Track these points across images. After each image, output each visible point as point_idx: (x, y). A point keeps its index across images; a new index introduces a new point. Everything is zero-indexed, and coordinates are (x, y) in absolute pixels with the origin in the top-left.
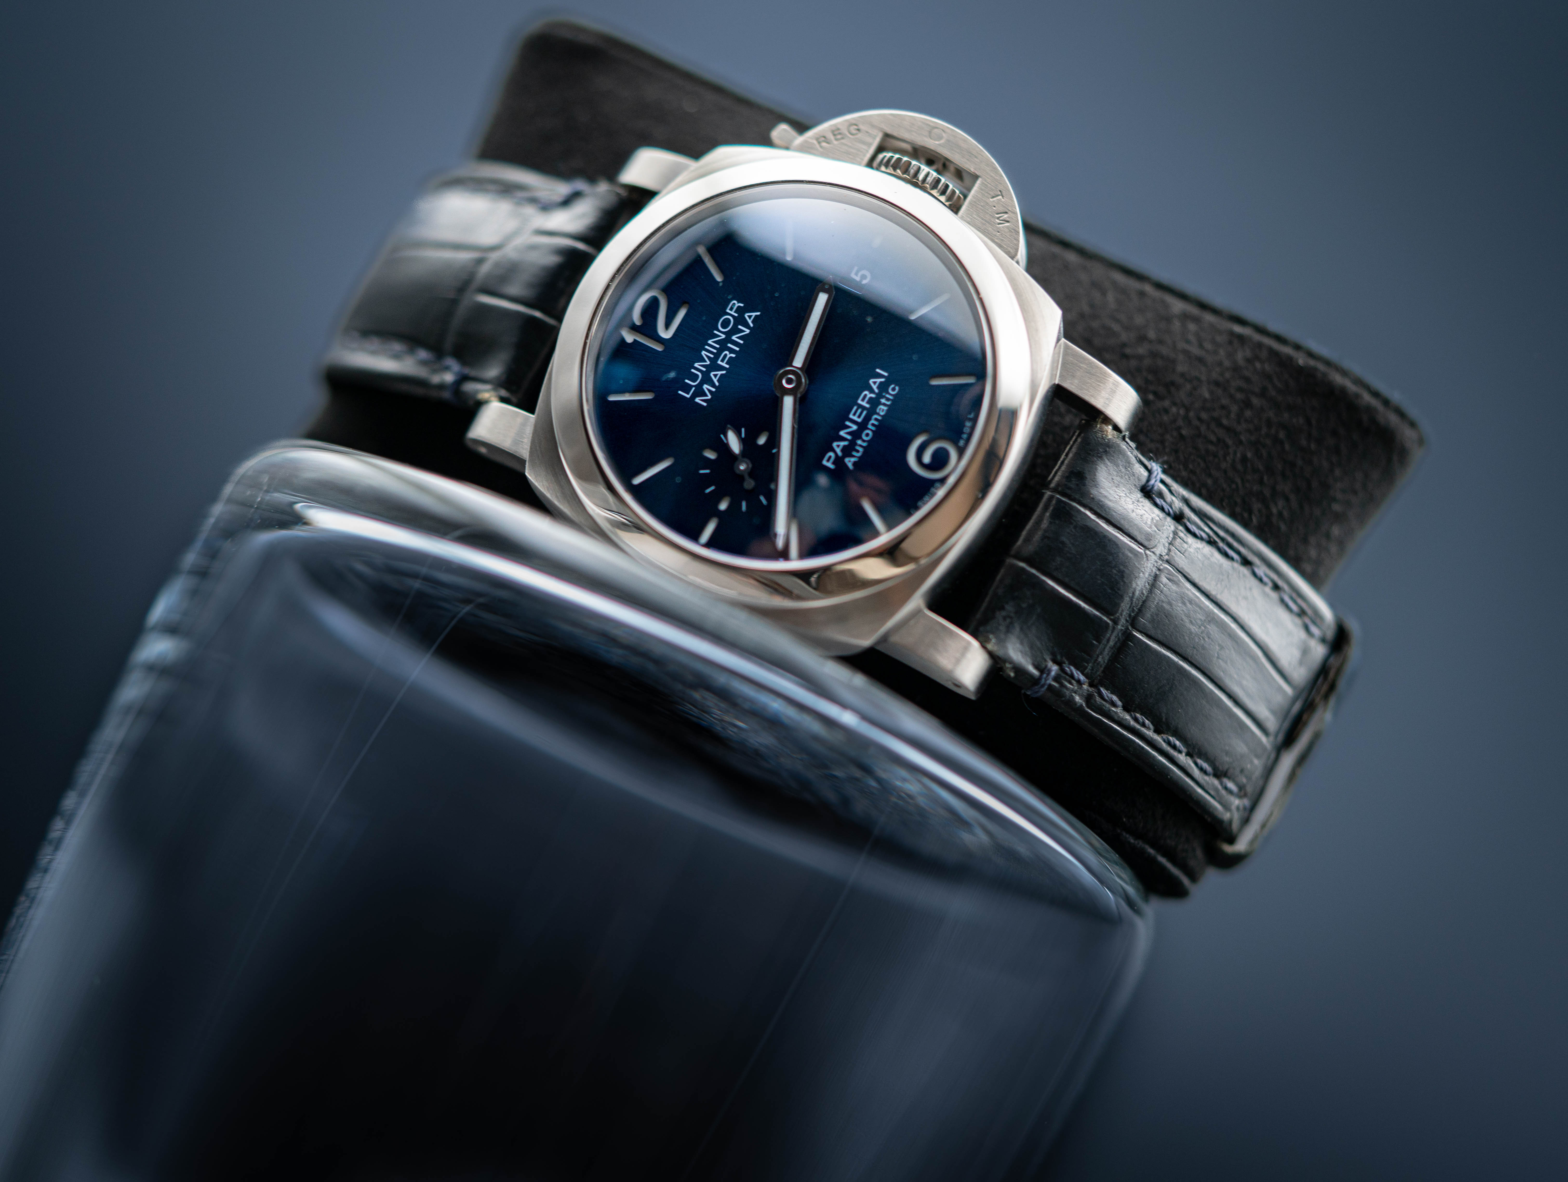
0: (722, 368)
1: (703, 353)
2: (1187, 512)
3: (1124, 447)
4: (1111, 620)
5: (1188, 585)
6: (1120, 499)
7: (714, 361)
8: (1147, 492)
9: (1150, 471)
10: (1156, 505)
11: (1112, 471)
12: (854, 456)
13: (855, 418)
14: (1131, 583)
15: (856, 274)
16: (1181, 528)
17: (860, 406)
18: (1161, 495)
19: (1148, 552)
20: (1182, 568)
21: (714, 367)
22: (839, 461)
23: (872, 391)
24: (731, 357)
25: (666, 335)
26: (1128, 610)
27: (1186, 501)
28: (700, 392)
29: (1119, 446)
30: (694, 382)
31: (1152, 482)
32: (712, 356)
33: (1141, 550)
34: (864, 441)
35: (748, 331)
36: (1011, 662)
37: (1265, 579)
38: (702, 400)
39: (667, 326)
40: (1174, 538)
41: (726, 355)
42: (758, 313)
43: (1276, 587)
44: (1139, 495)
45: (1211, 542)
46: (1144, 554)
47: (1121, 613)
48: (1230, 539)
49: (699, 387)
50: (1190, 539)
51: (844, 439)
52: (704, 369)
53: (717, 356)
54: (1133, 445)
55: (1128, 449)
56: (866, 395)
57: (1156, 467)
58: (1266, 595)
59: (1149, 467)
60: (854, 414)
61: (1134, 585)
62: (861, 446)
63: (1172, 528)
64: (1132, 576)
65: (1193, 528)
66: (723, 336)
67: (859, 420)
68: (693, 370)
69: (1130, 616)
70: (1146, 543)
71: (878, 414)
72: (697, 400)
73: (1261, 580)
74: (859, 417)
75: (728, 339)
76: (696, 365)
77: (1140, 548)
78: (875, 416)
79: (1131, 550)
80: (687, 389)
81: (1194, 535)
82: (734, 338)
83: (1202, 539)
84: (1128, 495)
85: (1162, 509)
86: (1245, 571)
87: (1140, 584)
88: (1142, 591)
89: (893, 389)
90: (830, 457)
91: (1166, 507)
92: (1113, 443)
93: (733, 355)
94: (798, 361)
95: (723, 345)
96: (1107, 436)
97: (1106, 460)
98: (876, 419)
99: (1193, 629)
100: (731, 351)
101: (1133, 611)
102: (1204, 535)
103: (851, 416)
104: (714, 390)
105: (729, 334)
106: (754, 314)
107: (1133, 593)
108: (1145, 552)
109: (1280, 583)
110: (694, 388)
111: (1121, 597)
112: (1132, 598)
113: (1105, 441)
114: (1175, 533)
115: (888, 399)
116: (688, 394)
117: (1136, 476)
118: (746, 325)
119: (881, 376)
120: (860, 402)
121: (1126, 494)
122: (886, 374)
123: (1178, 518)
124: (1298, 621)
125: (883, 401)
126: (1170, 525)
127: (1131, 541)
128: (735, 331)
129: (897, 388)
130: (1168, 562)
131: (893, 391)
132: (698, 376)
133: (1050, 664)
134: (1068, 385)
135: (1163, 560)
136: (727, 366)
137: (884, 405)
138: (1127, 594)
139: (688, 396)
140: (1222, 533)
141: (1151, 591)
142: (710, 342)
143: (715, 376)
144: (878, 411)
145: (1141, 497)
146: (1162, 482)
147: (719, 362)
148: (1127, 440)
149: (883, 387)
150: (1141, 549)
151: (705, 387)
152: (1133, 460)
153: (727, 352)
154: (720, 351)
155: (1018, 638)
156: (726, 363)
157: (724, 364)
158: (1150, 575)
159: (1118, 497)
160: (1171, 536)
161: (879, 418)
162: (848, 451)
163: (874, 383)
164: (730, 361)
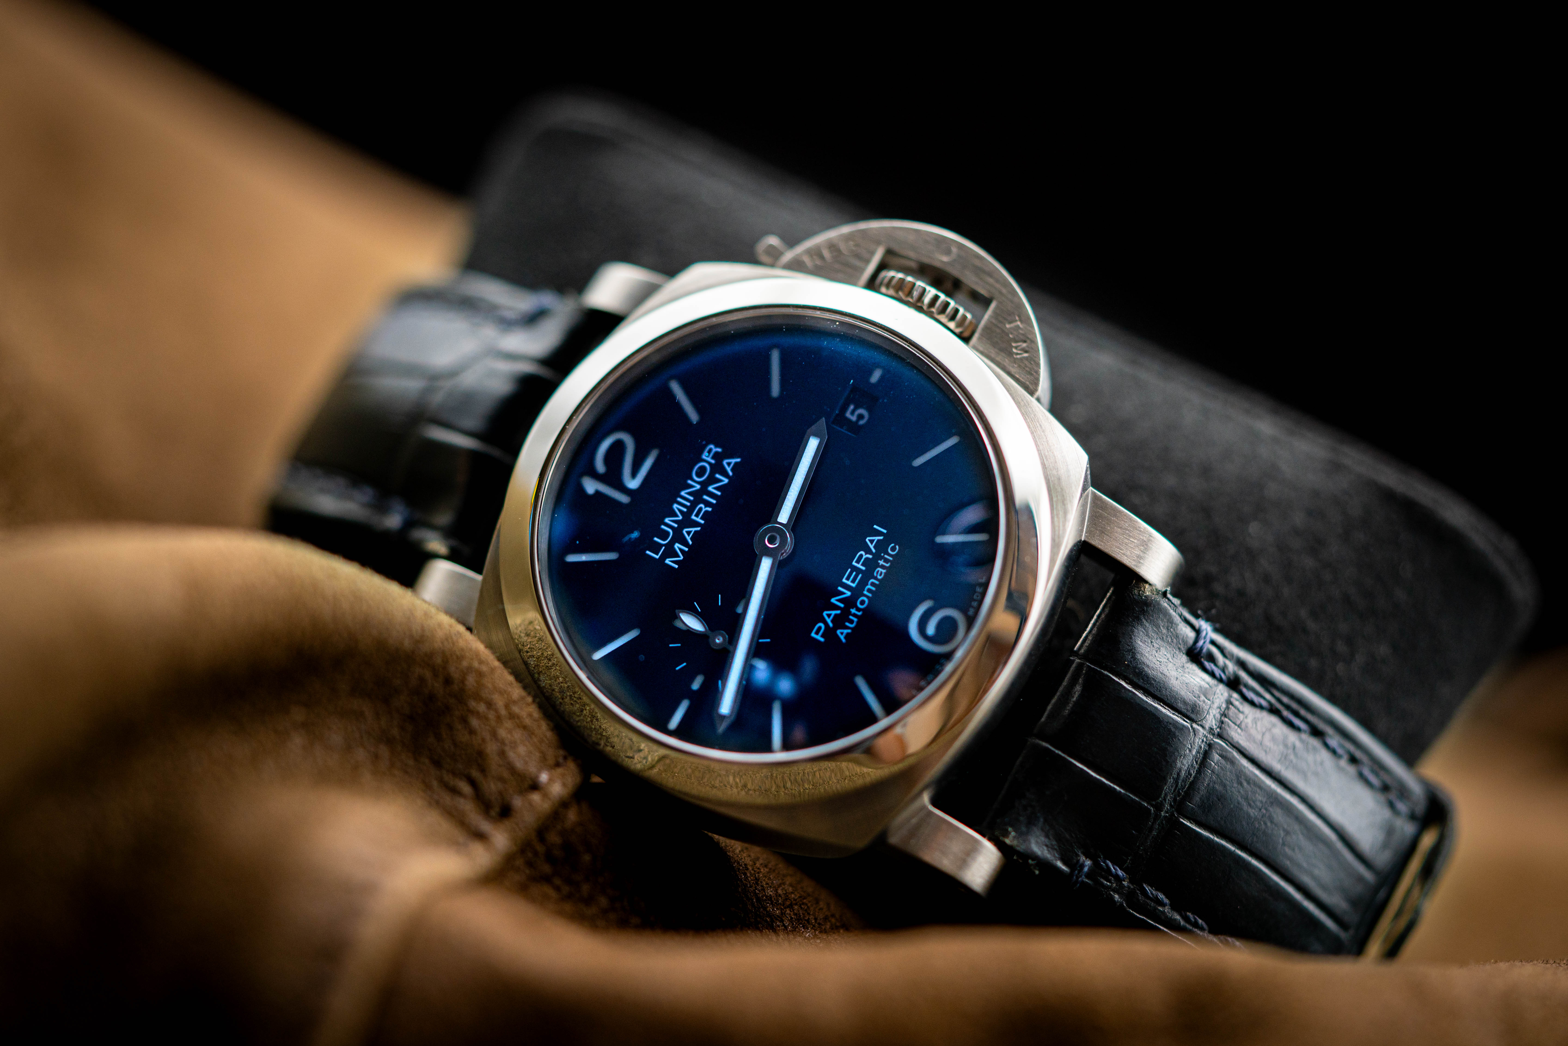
0: (696, 524)
1: (675, 506)
2: (1243, 675)
3: (1166, 605)
4: (1152, 805)
5: (1245, 762)
6: (1161, 665)
7: (687, 515)
8: (1195, 655)
9: (1198, 632)
10: (1205, 669)
11: (1151, 633)
12: (848, 628)
13: (849, 583)
14: (1175, 762)
15: (852, 413)
16: (1235, 695)
17: (855, 569)
18: (1211, 658)
19: (1195, 726)
20: (1238, 743)
21: (687, 521)
22: (830, 633)
23: (868, 551)
24: (706, 512)
25: (633, 484)
26: (1172, 794)
27: (1242, 664)
28: (671, 552)
29: (1159, 604)
30: (664, 540)
31: (1201, 643)
32: (685, 510)
33: (1187, 724)
34: (858, 609)
35: (726, 481)
36: (1035, 857)
37: (1340, 751)
38: (672, 562)
39: (634, 475)
40: (1228, 708)
41: (701, 509)
42: (738, 460)
43: (1353, 759)
44: (1184, 658)
45: (1273, 711)
46: (1191, 729)
47: (1164, 797)
48: (1294, 706)
49: (670, 546)
50: (1246, 708)
51: (836, 607)
52: (676, 525)
53: (691, 509)
54: (1177, 601)
55: (1170, 606)
56: (861, 556)
57: (1206, 627)
58: (1341, 769)
59: (1197, 626)
60: (848, 579)
61: (1179, 765)
62: (855, 615)
63: (1226, 694)
64: (1176, 754)
65: (1250, 695)
66: (698, 487)
67: (854, 585)
68: (663, 527)
69: (1175, 800)
70: (1193, 716)
71: (876, 578)
72: (668, 561)
73: (1333, 752)
74: (853, 582)
75: (704, 490)
76: (667, 520)
77: (1185, 721)
78: (872, 580)
79: (1175, 724)
80: (656, 548)
81: (1252, 703)
82: (710, 489)
83: (1261, 707)
84: (1170, 660)
85: (1212, 674)
86: (1314, 742)
87: (1185, 763)
88: (1189, 771)
89: (893, 549)
90: (820, 628)
91: (1218, 672)
92: (1152, 602)
93: (709, 509)
94: (784, 516)
95: (698, 497)
96: (1144, 594)
97: (1144, 621)
98: (873, 584)
99: (1253, 812)
100: (707, 504)
101: (1179, 794)
102: (1264, 703)
103: (844, 580)
104: (687, 549)
105: (705, 485)
106: (733, 461)
107: (1178, 774)
108: (1192, 726)
109: (1357, 754)
110: (664, 548)
111: (1164, 780)
112: (1176, 780)
113: (1142, 600)
114: (1229, 702)
115: (886, 561)
116: (657, 555)
117: (1181, 637)
118: (725, 474)
119: (879, 533)
120: (854, 563)
121: (1168, 659)
122: (885, 531)
123: (1234, 684)
124: (1381, 797)
125: (881, 562)
126: (1222, 692)
127: (1173, 714)
128: (712, 480)
129: (897, 547)
130: (1220, 736)
132: (668, 533)
133: (1082, 858)
134: (1096, 542)
135: (1213, 735)
136: (702, 522)
137: (883, 567)
138: (1171, 774)
139: (657, 557)
140: (1285, 700)
141: (1199, 772)
142: (683, 493)
143: (688, 533)
144: (875, 574)
145: (1187, 662)
146: (1213, 642)
147: (693, 517)
148: (1169, 596)
149: (881, 546)
150: (1187, 722)
151: (677, 546)
152: (1177, 619)
153: (702, 505)
154: (694, 504)
155: (1042, 830)
156: (701, 518)
157: (698, 520)
158: (1198, 752)
159: (1159, 663)
160: (1224, 706)
161: (877, 582)
162: (840, 621)
163: (872, 542)
164: (706, 516)
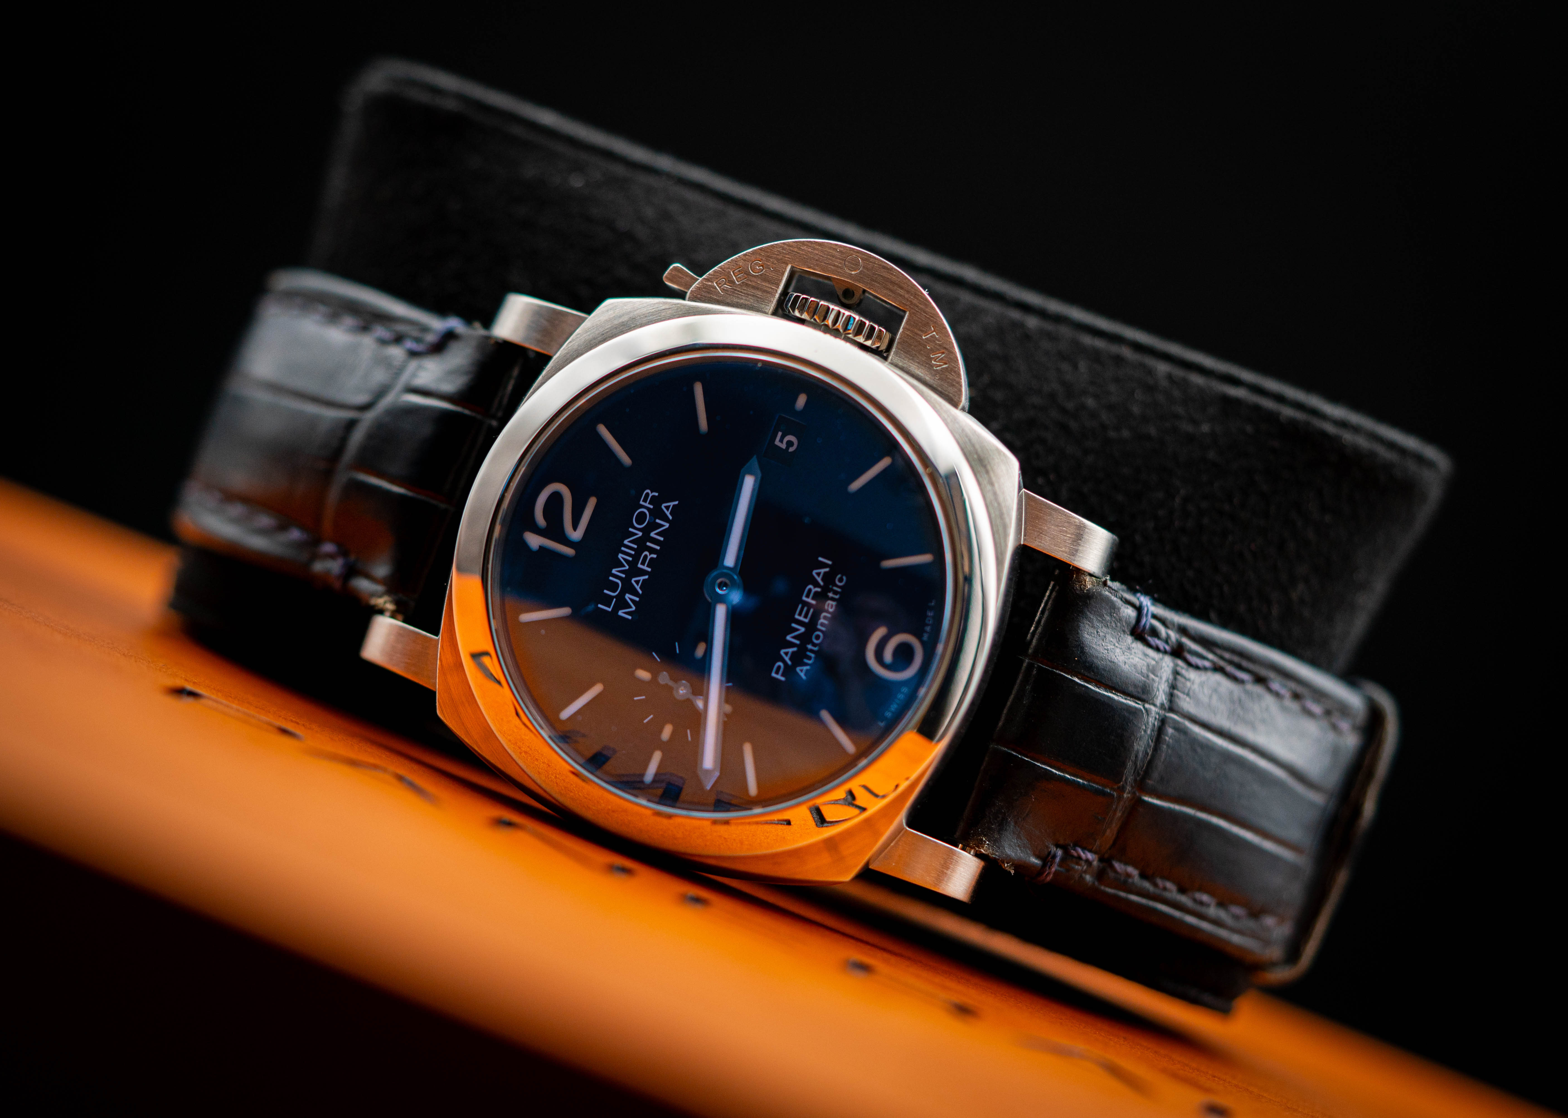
0: (644, 573)
1: (620, 556)
2: (1185, 641)
3: (1107, 593)
4: (1114, 790)
5: (1196, 729)
6: (1108, 653)
7: (633, 564)
8: (1139, 633)
9: (1139, 609)
10: (1149, 645)
11: (1096, 623)
12: (807, 664)
13: (801, 618)
14: (1132, 746)
15: (781, 441)
16: (1180, 663)
17: (805, 604)
18: (1154, 633)
19: (1147, 706)
20: (1188, 712)
21: (634, 571)
22: (789, 671)
23: (816, 584)
24: (652, 559)
25: (576, 535)
26: (1132, 776)
27: (1183, 630)
28: (622, 603)
29: (1100, 594)
30: (614, 592)
31: (1144, 621)
32: (630, 559)
33: (1139, 706)
34: (814, 645)
35: (667, 525)
36: (1009, 860)
37: (1283, 691)
38: (625, 613)
39: (575, 527)
40: (1175, 679)
41: (646, 556)
42: (676, 503)
43: (1296, 696)
44: (1129, 639)
45: (1217, 669)
46: (1143, 710)
47: (1125, 780)
48: (1236, 659)
49: (621, 598)
50: (1192, 674)
51: (792, 645)
52: (624, 576)
53: (636, 558)
54: (1116, 585)
55: (1111, 593)
56: (810, 590)
57: (1146, 601)
58: (1284, 709)
59: (1137, 603)
60: (800, 614)
61: (1136, 747)
62: (812, 651)
63: (1171, 665)
64: (1132, 737)
65: (1194, 660)
66: (640, 534)
67: (807, 620)
68: (611, 578)
69: (1135, 780)
70: (1144, 697)
71: (827, 612)
72: (621, 613)
73: (1277, 695)
74: (806, 617)
75: (646, 537)
76: (614, 571)
77: (1137, 703)
78: (824, 614)
79: (1128, 708)
80: (607, 600)
81: (1197, 668)
82: (652, 534)
83: (1205, 669)
84: (1117, 645)
85: (1157, 649)
86: (1258, 689)
87: (1141, 744)
88: (1146, 750)
89: (841, 580)
90: (779, 667)
91: (1161, 644)
92: (1094, 593)
93: (655, 556)
94: (730, 560)
95: (641, 544)
96: (1085, 586)
97: (1088, 613)
98: (825, 618)
99: (1209, 775)
100: (652, 551)
101: (1139, 774)
102: (1207, 664)
103: (797, 616)
104: (637, 599)
105: (646, 531)
106: (671, 504)
107: (1136, 757)
108: (1144, 707)
109: (1299, 689)
110: (615, 599)
111: (1123, 765)
112: (1135, 763)
113: (1084, 592)
114: (1176, 673)
115: (836, 593)
116: (610, 607)
117: (1124, 620)
118: (665, 518)
119: (824, 565)
120: (804, 598)
121: (1114, 645)
122: (830, 562)
123: (1178, 652)
124: (1324, 723)
125: (831, 595)
126: (1167, 663)
127: (1126, 699)
128: (653, 526)
129: (844, 578)
130: (1171, 709)
131: (840, 582)
132: (618, 584)
133: (1053, 849)
134: (1035, 545)
135: (1165, 709)
136: (649, 570)
137: (833, 599)
138: (1130, 758)
139: (610, 610)
140: (1227, 655)
141: (1156, 749)
142: (626, 542)
143: (637, 582)
144: (826, 607)
145: (1133, 642)
146: (1155, 617)
147: (640, 566)
148: (1109, 583)
149: (829, 579)
150: (1139, 704)
151: (628, 596)
152: (1119, 602)
153: (647, 553)
154: (639, 552)
155: (1014, 833)
156: (647, 566)
157: (645, 568)
158: (1153, 730)
159: (1106, 651)
160: (1171, 677)
161: (829, 615)
162: (798, 658)
163: (818, 574)
164: (651, 563)
